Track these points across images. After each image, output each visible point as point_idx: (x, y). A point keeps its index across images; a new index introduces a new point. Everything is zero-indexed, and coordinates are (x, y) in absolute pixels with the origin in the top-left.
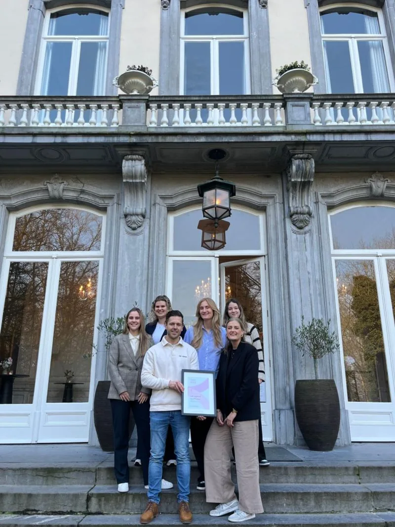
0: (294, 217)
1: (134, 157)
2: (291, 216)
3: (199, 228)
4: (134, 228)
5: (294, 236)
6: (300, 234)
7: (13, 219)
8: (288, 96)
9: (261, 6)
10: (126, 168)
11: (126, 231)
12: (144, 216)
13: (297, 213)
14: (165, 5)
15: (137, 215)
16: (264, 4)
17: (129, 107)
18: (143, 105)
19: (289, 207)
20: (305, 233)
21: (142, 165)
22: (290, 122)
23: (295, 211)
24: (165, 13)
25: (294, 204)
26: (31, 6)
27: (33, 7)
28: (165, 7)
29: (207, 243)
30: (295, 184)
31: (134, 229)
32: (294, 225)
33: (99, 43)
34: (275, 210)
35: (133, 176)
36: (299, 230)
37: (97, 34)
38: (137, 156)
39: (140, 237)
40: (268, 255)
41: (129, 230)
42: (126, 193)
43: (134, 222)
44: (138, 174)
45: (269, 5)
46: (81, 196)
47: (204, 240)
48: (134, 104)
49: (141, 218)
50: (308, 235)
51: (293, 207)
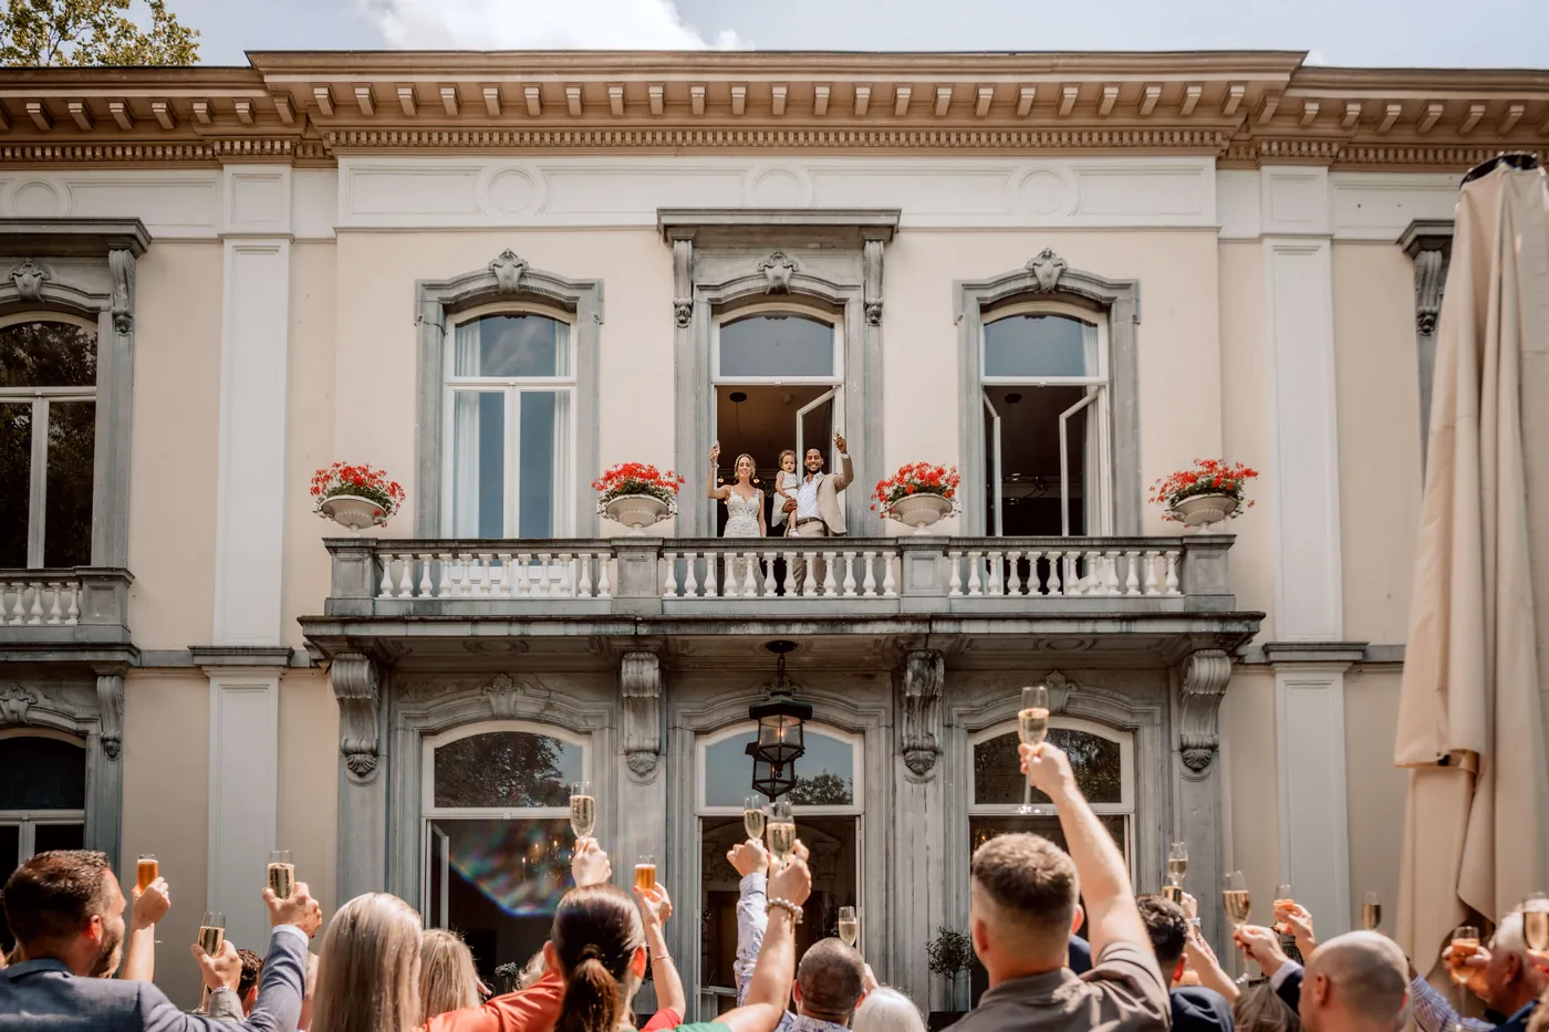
0: (909, 754)
1: (642, 656)
2: (905, 752)
3: (747, 752)
4: (642, 773)
5: (908, 785)
6: (916, 782)
7: (430, 747)
8: (907, 542)
9: (868, 320)
10: (629, 675)
11: (628, 777)
12: (657, 753)
13: (914, 748)
14: (683, 318)
15: (647, 751)
16: (874, 318)
17: (629, 560)
18: (652, 555)
19: (902, 737)
20: (926, 781)
21: (655, 669)
22: (908, 591)
23: (911, 743)
24: (683, 332)
25: (911, 731)
26: (421, 318)
27: (423, 320)
28: (682, 322)
29: (762, 785)
30: (911, 700)
31: (642, 775)
32: (909, 767)
33: (557, 395)
34: (879, 739)
35: (640, 687)
36: (916, 777)
37: (551, 372)
38: (647, 654)
39: (652, 788)
40: (864, 813)
41: (634, 776)
42: (626, 712)
43: (641, 764)
44: (650, 684)
45: (885, 319)
46: (547, 712)
47: (757, 779)
48: (635, 555)
49: (652, 755)
50: (930, 784)
51: (908, 736)
